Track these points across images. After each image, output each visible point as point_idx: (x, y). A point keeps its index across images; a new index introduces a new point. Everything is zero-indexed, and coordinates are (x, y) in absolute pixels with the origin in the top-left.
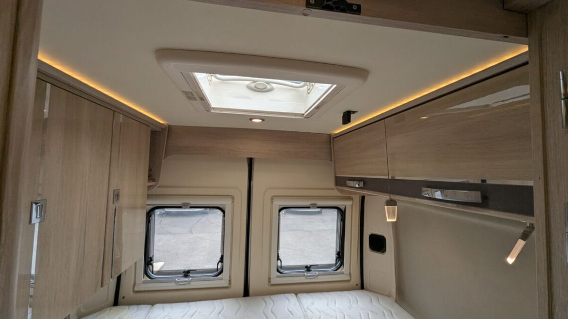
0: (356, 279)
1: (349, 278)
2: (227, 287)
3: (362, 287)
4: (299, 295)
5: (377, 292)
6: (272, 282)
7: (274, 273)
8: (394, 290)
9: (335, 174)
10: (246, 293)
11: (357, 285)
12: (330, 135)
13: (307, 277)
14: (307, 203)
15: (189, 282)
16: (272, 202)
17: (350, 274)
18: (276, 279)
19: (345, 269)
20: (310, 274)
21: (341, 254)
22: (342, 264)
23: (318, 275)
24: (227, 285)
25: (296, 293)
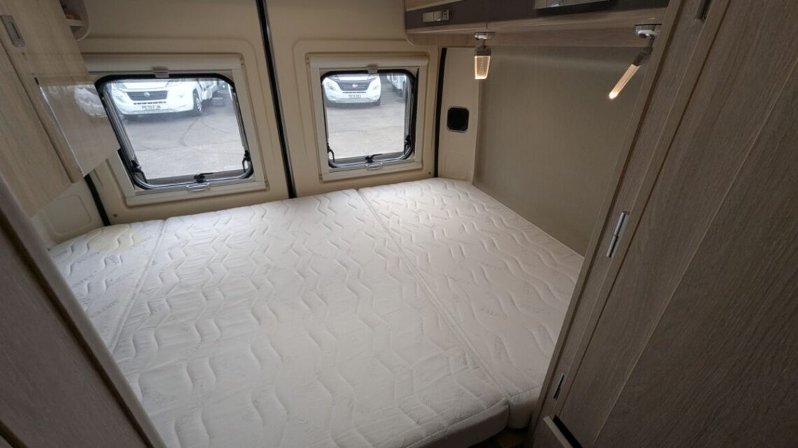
0: (429, 166)
1: (420, 166)
2: (265, 190)
3: (436, 175)
4: (361, 190)
5: (453, 177)
6: (325, 178)
7: (327, 168)
8: (472, 173)
9: (405, 8)
10: (292, 194)
11: (430, 173)
13: (368, 169)
14: (363, 64)
15: (208, 188)
16: (308, 64)
17: (422, 162)
18: (328, 174)
19: (416, 156)
20: (372, 165)
21: (411, 138)
22: (412, 150)
23: (383, 165)
24: (264, 187)
25: (357, 188)
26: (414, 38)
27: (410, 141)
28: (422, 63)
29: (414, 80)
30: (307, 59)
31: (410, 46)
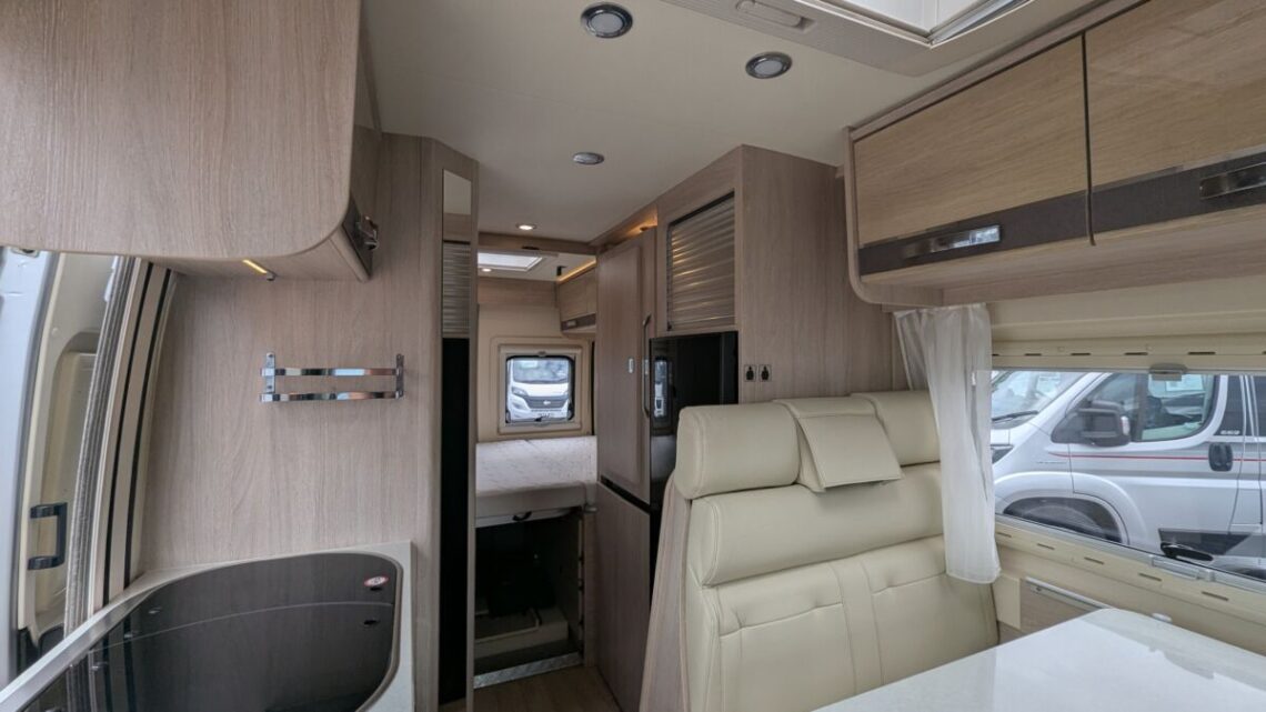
0: (587, 426)
1: (579, 426)
3: (593, 432)
4: (530, 441)
6: (502, 431)
7: (503, 423)
9: (561, 318)
11: (587, 432)
12: (555, 283)
13: (536, 427)
14: (535, 352)
16: (499, 350)
17: (581, 423)
18: (505, 428)
19: (576, 420)
20: (539, 424)
21: (572, 406)
22: (573, 415)
25: (527, 439)
26: (567, 335)
27: (571, 408)
28: (578, 352)
29: (572, 363)
30: (499, 347)
31: (566, 341)
